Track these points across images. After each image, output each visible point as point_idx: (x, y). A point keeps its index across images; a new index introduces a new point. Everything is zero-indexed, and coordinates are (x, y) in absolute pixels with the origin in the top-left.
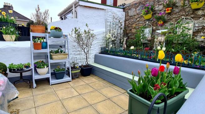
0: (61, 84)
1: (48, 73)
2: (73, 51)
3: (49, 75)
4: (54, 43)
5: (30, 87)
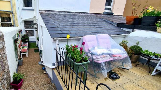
5: (150, 72)
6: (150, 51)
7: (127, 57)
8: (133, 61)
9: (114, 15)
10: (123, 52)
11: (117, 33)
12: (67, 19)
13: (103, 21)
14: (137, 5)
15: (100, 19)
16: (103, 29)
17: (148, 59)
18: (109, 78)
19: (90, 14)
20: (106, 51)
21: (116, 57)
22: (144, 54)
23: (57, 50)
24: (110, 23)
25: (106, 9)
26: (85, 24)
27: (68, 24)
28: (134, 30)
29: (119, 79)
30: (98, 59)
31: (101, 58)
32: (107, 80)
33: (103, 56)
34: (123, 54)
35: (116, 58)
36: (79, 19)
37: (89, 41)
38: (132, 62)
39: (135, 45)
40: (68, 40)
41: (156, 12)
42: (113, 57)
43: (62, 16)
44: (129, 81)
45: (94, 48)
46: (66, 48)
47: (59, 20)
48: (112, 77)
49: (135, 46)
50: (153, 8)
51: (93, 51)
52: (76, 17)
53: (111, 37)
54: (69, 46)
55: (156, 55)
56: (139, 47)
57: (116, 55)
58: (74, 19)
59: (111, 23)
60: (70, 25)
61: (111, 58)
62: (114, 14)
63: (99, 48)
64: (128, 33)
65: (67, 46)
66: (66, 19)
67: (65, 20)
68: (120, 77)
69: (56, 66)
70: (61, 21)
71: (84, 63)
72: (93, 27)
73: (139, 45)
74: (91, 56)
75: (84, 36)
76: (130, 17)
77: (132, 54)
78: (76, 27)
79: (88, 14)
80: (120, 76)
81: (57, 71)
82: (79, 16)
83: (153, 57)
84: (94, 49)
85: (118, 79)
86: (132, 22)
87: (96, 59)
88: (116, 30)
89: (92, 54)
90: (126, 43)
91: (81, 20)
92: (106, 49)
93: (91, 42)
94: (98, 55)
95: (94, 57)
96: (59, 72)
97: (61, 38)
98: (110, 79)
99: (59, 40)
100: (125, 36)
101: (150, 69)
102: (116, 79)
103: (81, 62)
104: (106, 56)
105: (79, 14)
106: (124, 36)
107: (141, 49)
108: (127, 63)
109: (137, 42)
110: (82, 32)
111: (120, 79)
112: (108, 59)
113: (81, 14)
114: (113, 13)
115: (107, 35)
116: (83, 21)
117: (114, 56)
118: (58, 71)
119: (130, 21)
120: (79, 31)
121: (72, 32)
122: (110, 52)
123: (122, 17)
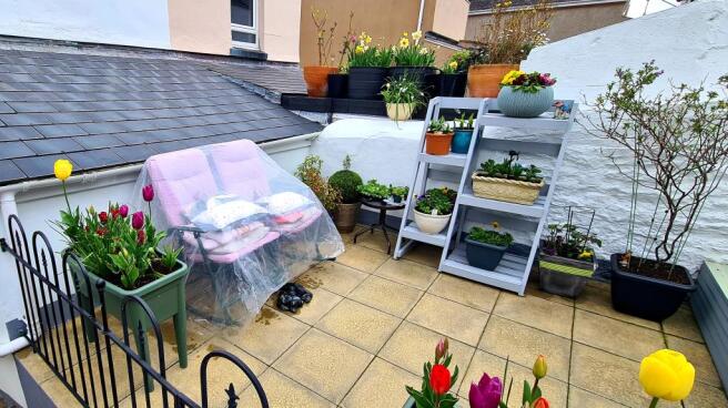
0: (470, 284)
1: (444, 231)
2: (608, 178)
3: (444, 241)
4: (516, 133)
5: (390, 252)
6: (380, 182)
7: (322, 216)
8: (345, 224)
9: (271, 62)
10: (307, 201)
11: (285, 131)
12: (58, 79)
13: (231, 86)
14: (327, 27)
15: (219, 80)
16: (232, 117)
17: (379, 211)
18: (277, 312)
19: (175, 54)
20: (249, 209)
21: (287, 223)
22: (366, 197)
23: (14, 251)
24: (257, 94)
25: (236, 36)
26: (159, 103)
27: (68, 106)
28: (335, 116)
29: (311, 304)
30: (225, 249)
31: (236, 239)
32: (272, 321)
33: (240, 231)
34: (310, 206)
35: (288, 228)
36: (126, 77)
37: (176, 180)
38: (341, 230)
39: (342, 168)
40: (65, 188)
41: (377, 54)
42: (277, 228)
43: (29, 61)
44: (339, 299)
45: (201, 205)
46: (66, 227)
47: (12, 83)
48: (286, 305)
49: (342, 172)
50: (369, 39)
51: (202, 219)
52: (112, 72)
53: (264, 149)
54: (78, 217)
55: (395, 192)
56: (352, 174)
57: (287, 219)
58: (98, 79)
59: (261, 94)
60: (76, 108)
61: (271, 231)
62: (269, 59)
63: (223, 201)
64: (319, 127)
65: (68, 217)
66: (53, 80)
67: (47, 82)
68: (311, 296)
69: (29, 336)
70: (22, 92)
71: (164, 278)
72: (191, 112)
73: (351, 169)
74: (195, 242)
75: (152, 157)
76: (314, 68)
77: (336, 201)
78: (116, 117)
79: (167, 58)
80: (312, 291)
81: (40, 358)
82: (123, 63)
83: (390, 201)
84: (206, 209)
85: (308, 302)
86: (325, 88)
87: (217, 251)
88: (278, 118)
89: (198, 233)
90: (316, 166)
91: (137, 82)
92: (247, 200)
93: (186, 181)
94: (219, 231)
95: (207, 245)
96: (51, 360)
97: (28, 179)
98: (281, 314)
99: (19, 194)
100: (312, 140)
101: (388, 240)
102: (299, 305)
103: (148, 277)
104: (252, 227)
105: (123, 55)
106: (307, 140)
107: (359, 182)
108: (330, 239)
109: (344, 158)
110: (141, 140)
111: (314, 302)
112: (263, 236)
113: (136, 56)
114: (266, 55)
115: (245, 145)
116: (148, 90)
117: (280, 224)
118: (46, 359)
119: (318, 86)
120: (130, 138)
121: (88, 143)
122: (265, 211)
123: (298, 68)
